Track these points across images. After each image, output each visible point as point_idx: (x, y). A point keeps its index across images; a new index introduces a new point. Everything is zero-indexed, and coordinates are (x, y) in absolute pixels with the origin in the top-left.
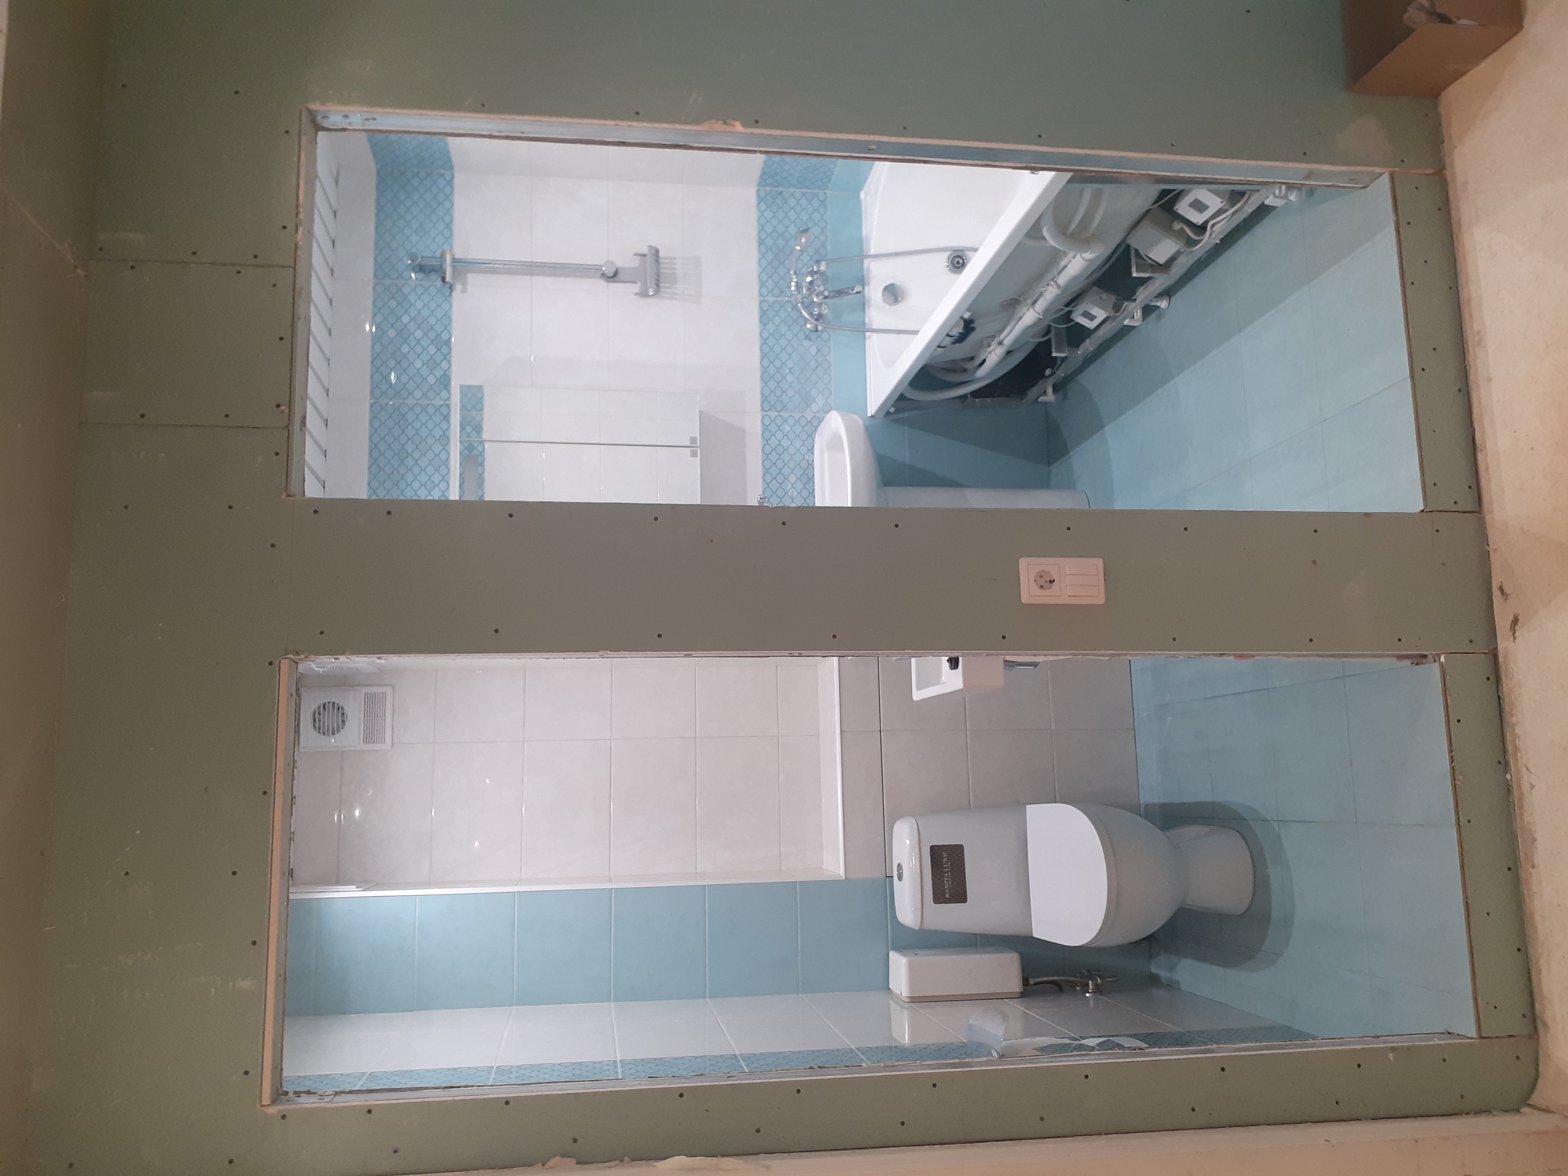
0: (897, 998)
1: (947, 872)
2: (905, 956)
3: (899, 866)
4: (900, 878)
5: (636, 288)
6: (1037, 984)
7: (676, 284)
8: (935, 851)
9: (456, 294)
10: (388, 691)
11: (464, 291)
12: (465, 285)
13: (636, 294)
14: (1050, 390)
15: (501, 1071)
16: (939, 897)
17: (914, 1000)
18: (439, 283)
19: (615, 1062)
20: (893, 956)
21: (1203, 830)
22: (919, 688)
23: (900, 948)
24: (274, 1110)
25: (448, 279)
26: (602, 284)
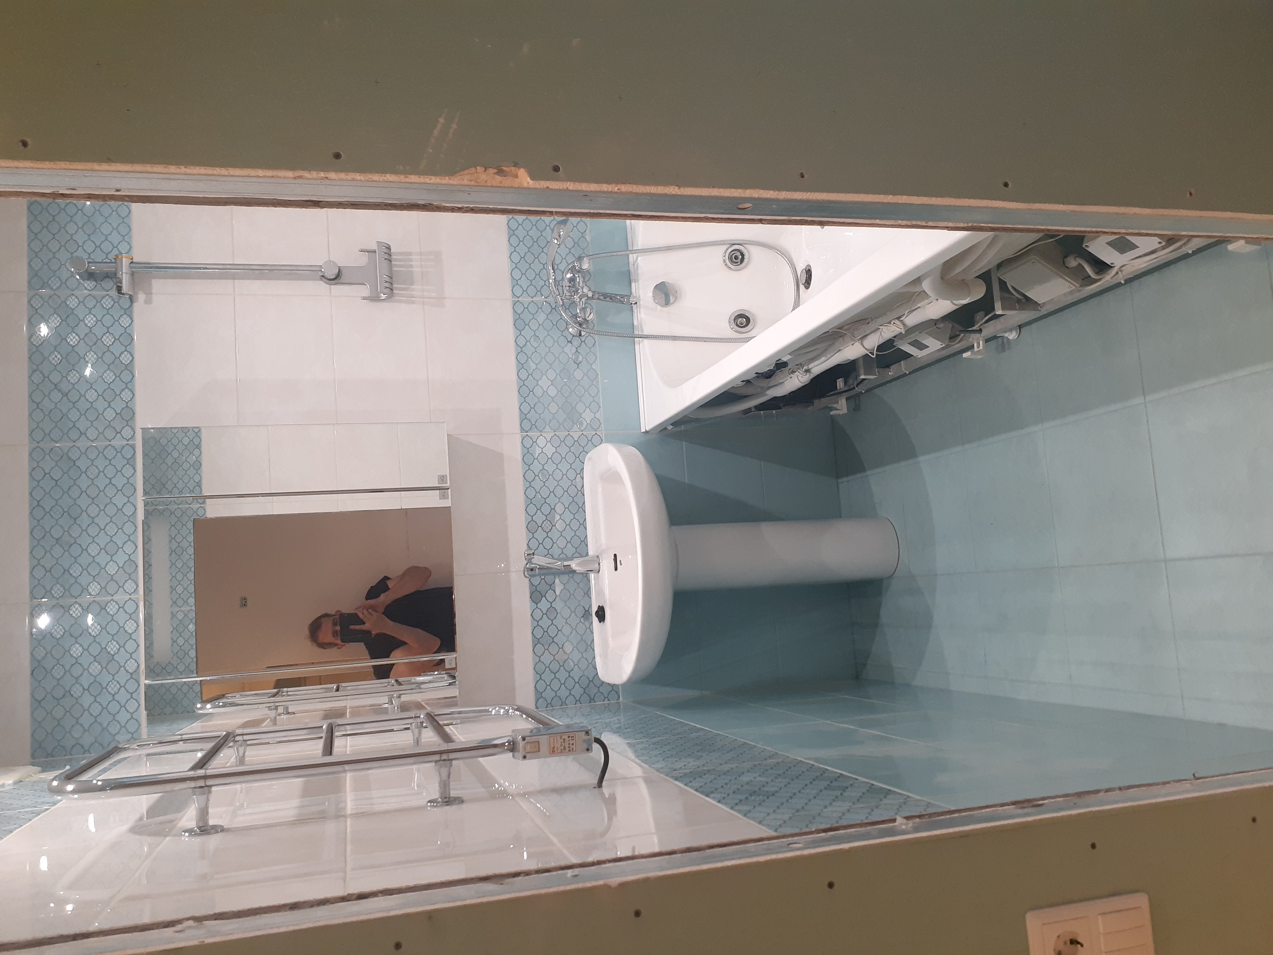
5: (365, 291)
7: (413, 285)
9: (139, 306)
11: (148, 301)
12: (149, 293)
13: (364, 298)
18: (114, 293)
25: (125, 288)
26: (323, 286)
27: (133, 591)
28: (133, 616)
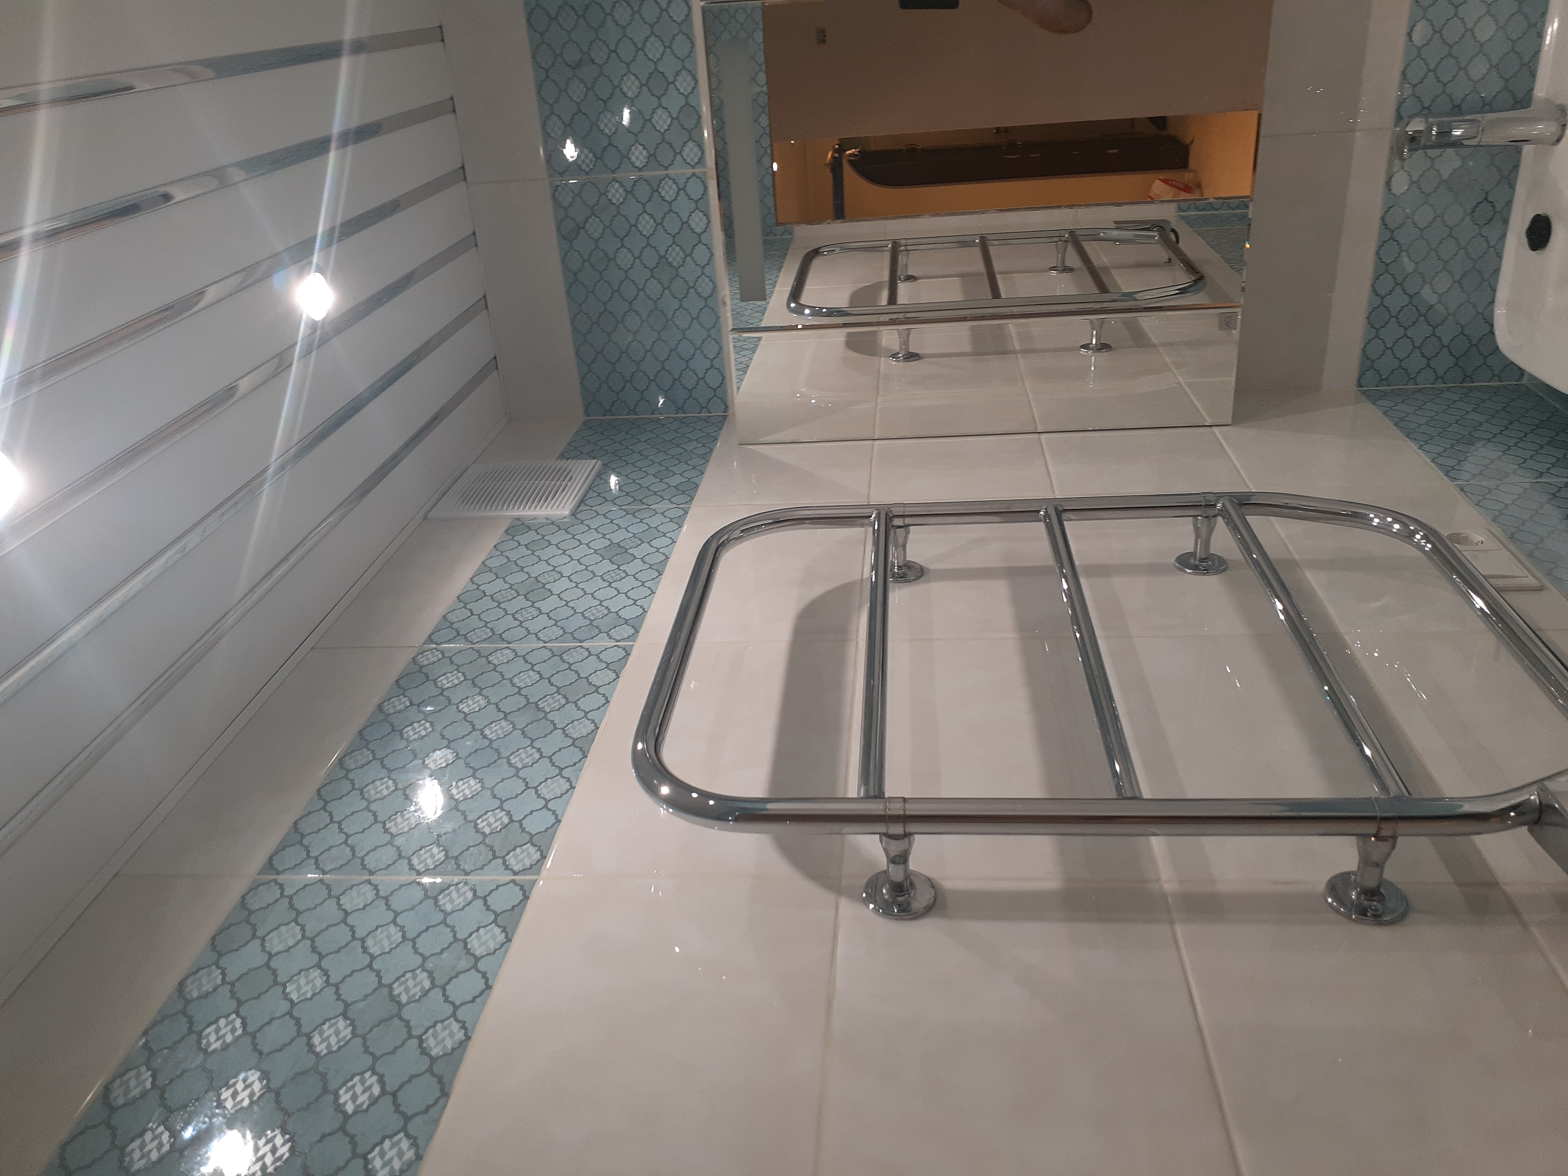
27: (696, 160)
28: (701, 204)
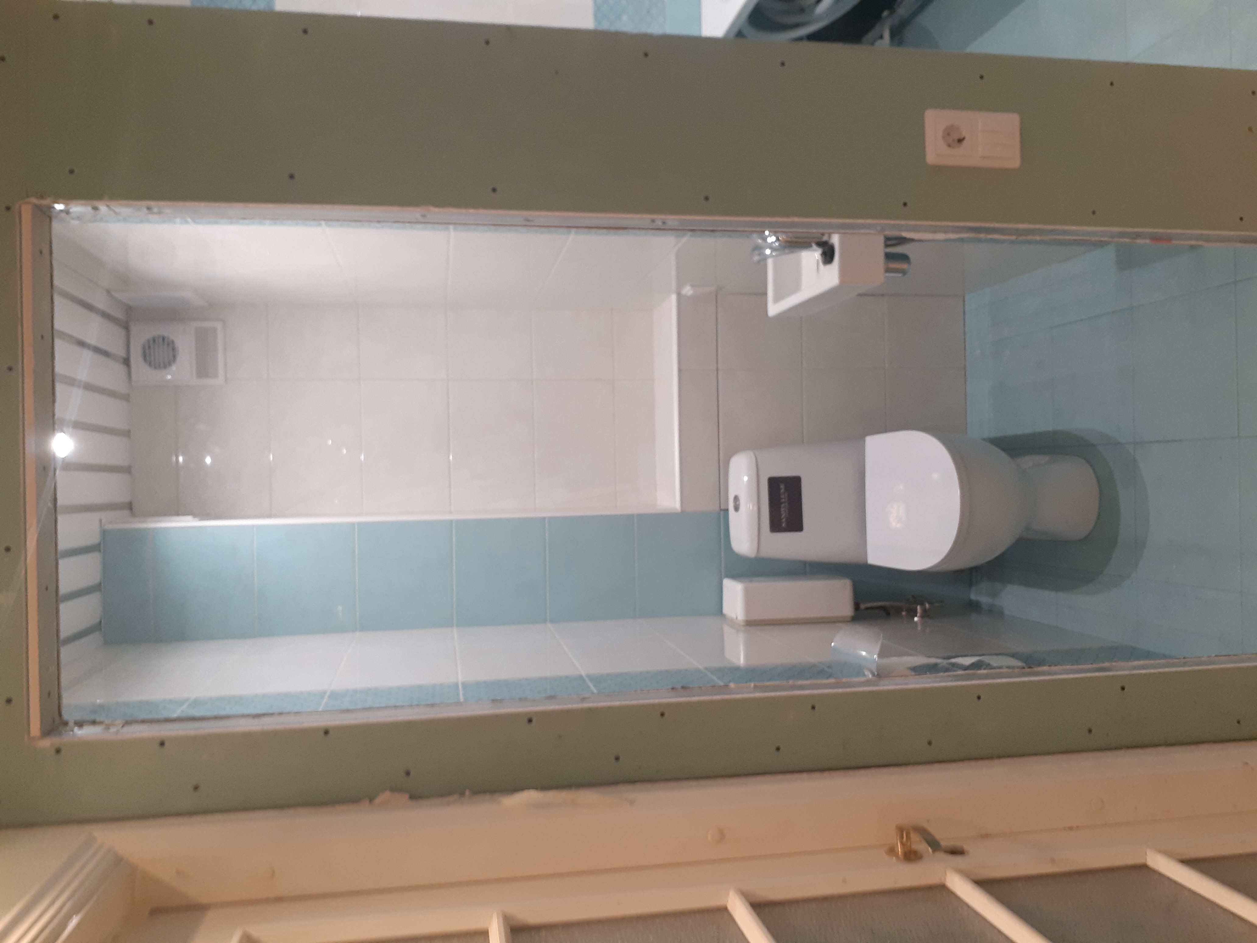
0: (732, 623)
1: (785, 502)
2: (741, 582)
3: (736, 498)
4: (737, 508)
6: (867, 609)
8: (774, 483)
10: (219, 325)
14: (887, 35)
15: (334, 695)
16: (776, 526)
17: (750, 624)
19: (457, 685)
20: (728, 584)
21: (1042, 459)
22: (777, 300)
23: (735, 576)
24: (46, 743)
